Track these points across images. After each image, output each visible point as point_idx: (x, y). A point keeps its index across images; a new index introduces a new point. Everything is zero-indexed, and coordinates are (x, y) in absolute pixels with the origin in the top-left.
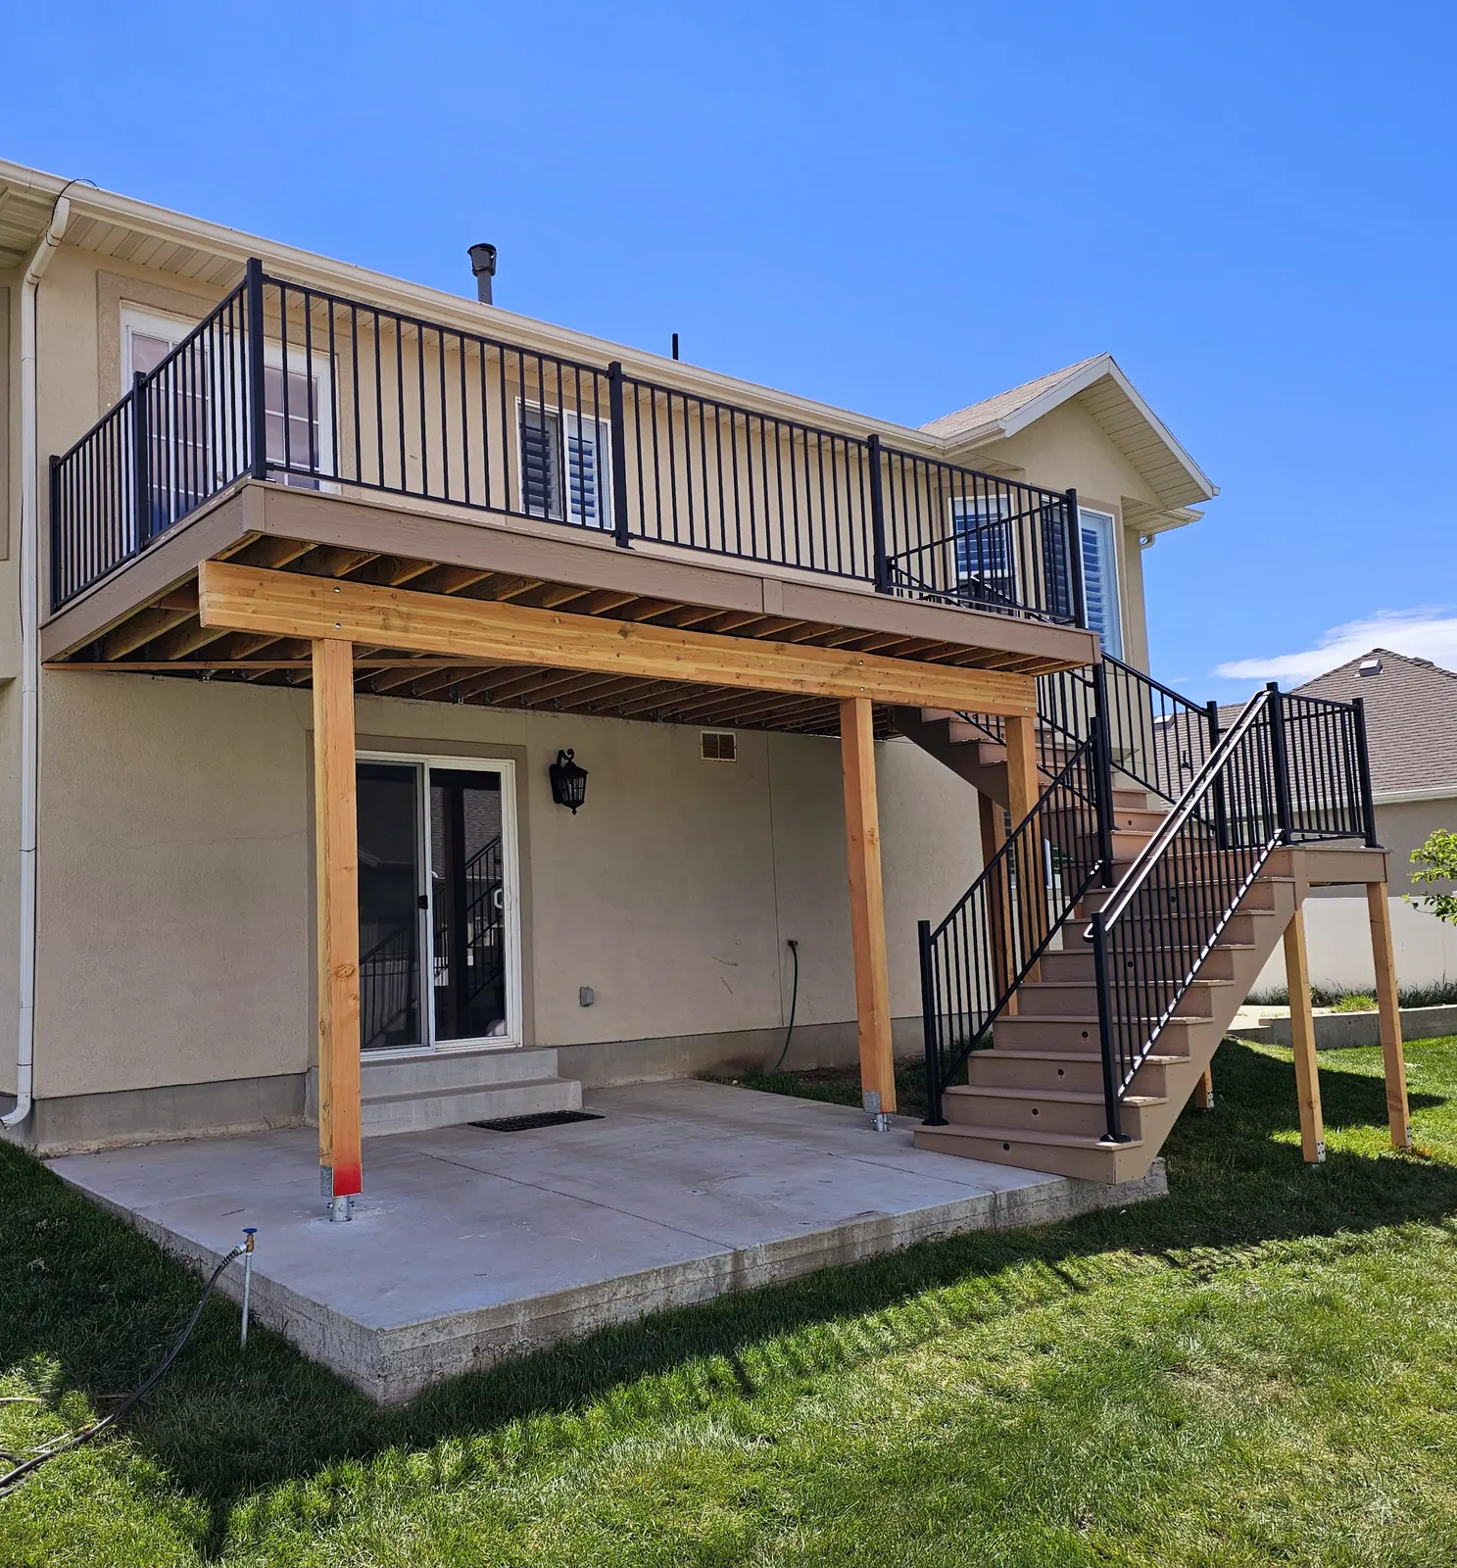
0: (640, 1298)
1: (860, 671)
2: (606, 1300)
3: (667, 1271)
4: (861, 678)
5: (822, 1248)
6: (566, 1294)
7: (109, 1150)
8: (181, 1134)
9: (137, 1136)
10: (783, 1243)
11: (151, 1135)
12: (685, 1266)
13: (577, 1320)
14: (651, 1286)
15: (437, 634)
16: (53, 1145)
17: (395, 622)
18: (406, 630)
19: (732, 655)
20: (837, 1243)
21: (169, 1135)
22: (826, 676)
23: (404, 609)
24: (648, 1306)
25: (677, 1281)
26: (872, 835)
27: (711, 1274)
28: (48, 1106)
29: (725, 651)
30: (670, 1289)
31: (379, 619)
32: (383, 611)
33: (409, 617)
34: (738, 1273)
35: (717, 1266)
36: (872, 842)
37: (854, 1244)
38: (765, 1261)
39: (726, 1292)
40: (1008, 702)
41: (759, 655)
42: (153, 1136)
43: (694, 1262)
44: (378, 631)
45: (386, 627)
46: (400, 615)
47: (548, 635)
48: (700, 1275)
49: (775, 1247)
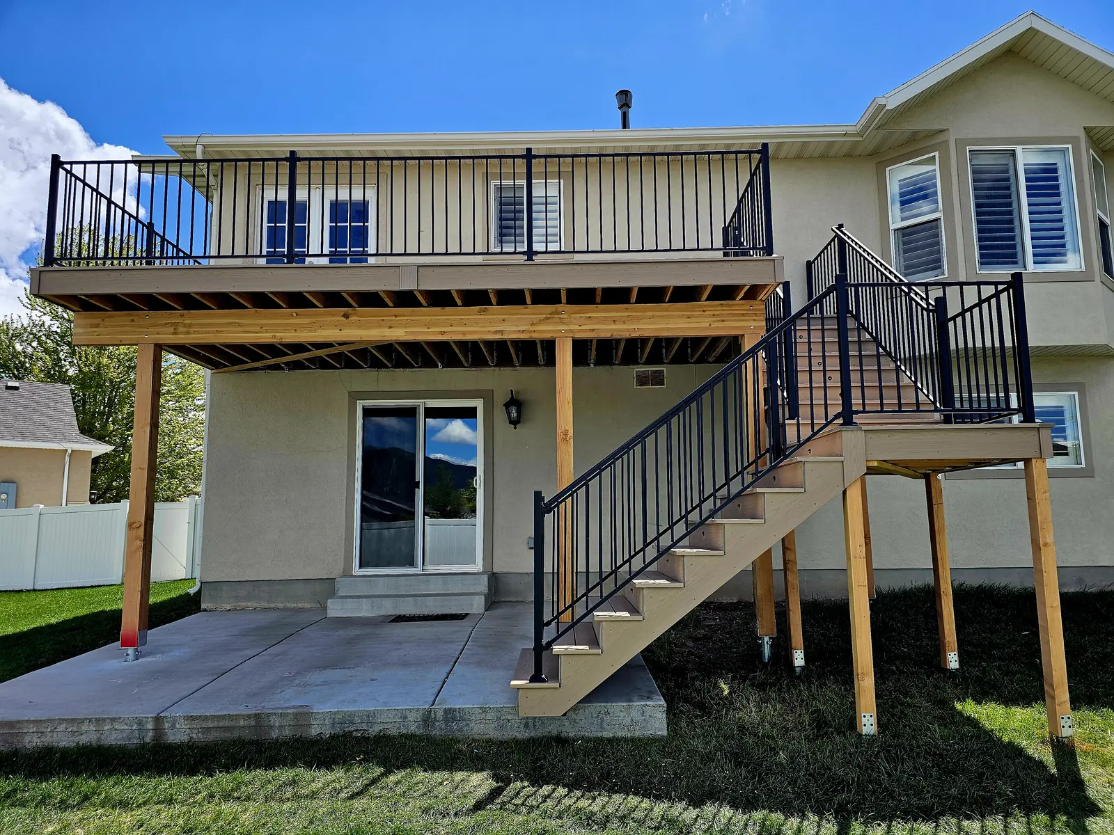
0: (76, 734)
1: (560, 318)
2: (49, 730)
3: (97, 720)
4: (561, 322)
5: (238, 725)
6: (18, 722)
7: (235, 610)
8: (272, 606)
9: (249, 604)
10: (200, 716)
11: (256, 604)
12: (113, 720)
13: (27, 739)
14: (84, 728)
15: (209, 333)
16: (209, 605)
17: (181, 329)
18: (188, 333)
19: (437, 319)
20: (253, 723)
21: (266, 605)
22: (527, 325)
23: (187, 322)
24: (83, 740)
25: (106, 728)
26: (566, 435)
27: (134, 728)
28: (207, 585)
29: (432, 317)
30: (101, 732)
31: (172, 329)
32: (176, 325)
33: (190, 325)
34: (158, 730)
35: (140, 723)
36: (565, 440)
37: (271, 727)
38: (183, 726)
39: (149, 741)
40: (726, 324)
41: (463, 317)
42: (258, 605)
43: (120, 718)
44: (171, 336)
45: (175, 333)
46: (185, 326)
47: (287, 325)
48: (126, 727)
49: (192, 718)
